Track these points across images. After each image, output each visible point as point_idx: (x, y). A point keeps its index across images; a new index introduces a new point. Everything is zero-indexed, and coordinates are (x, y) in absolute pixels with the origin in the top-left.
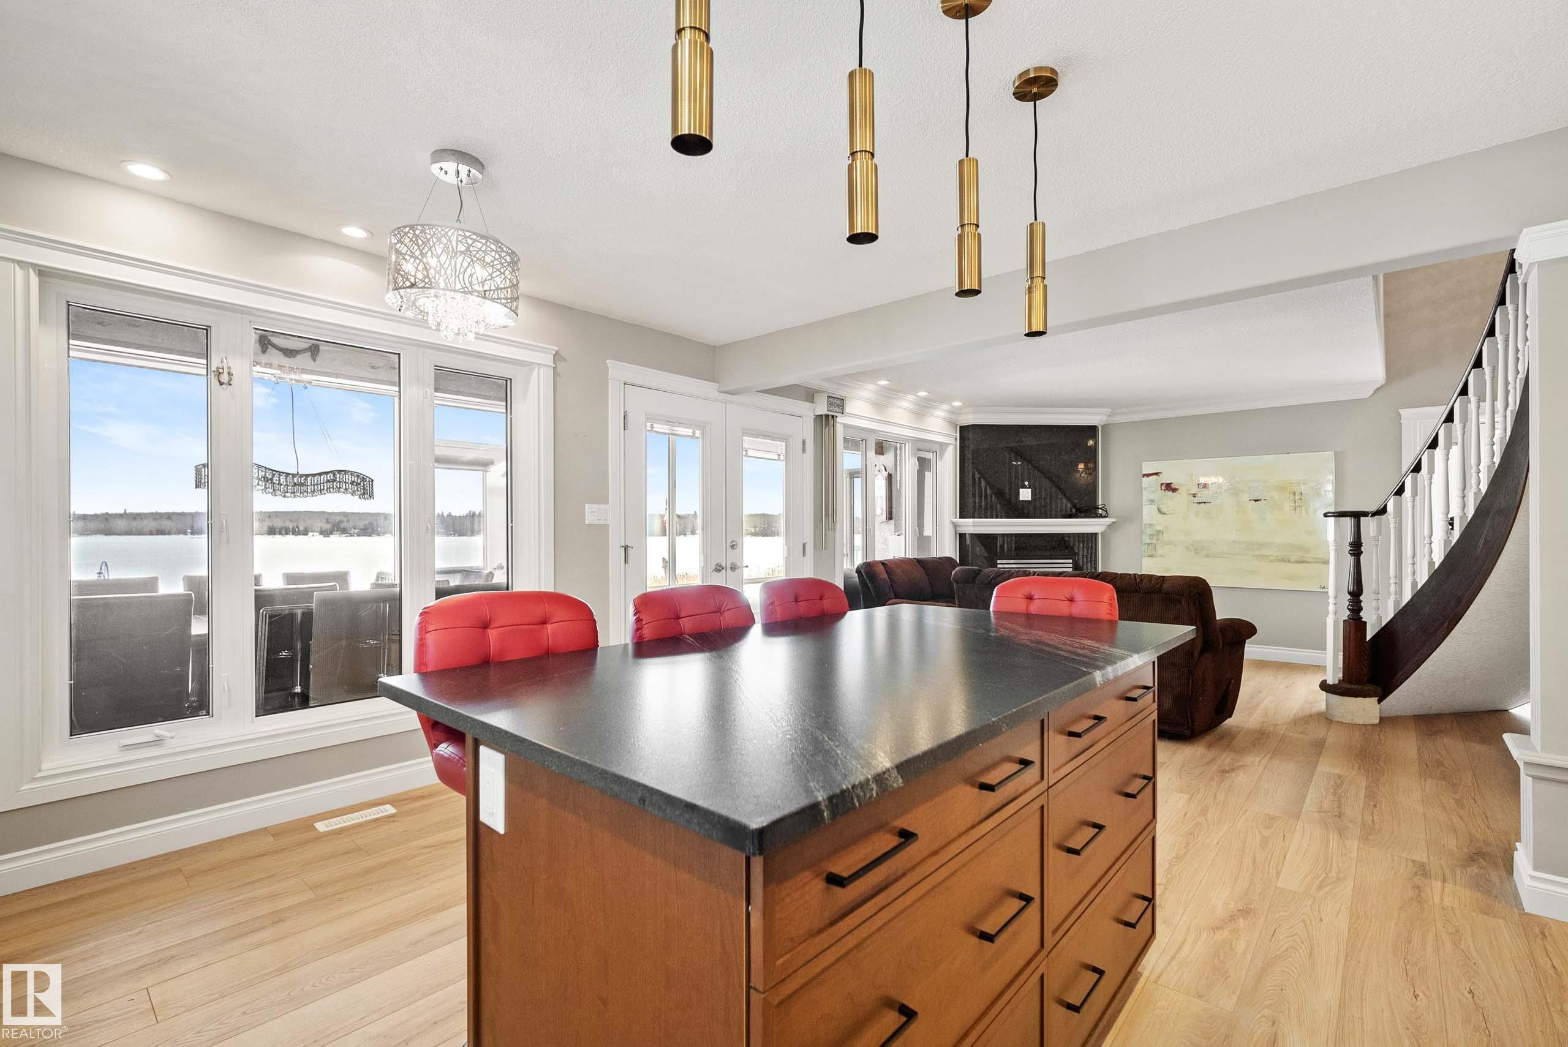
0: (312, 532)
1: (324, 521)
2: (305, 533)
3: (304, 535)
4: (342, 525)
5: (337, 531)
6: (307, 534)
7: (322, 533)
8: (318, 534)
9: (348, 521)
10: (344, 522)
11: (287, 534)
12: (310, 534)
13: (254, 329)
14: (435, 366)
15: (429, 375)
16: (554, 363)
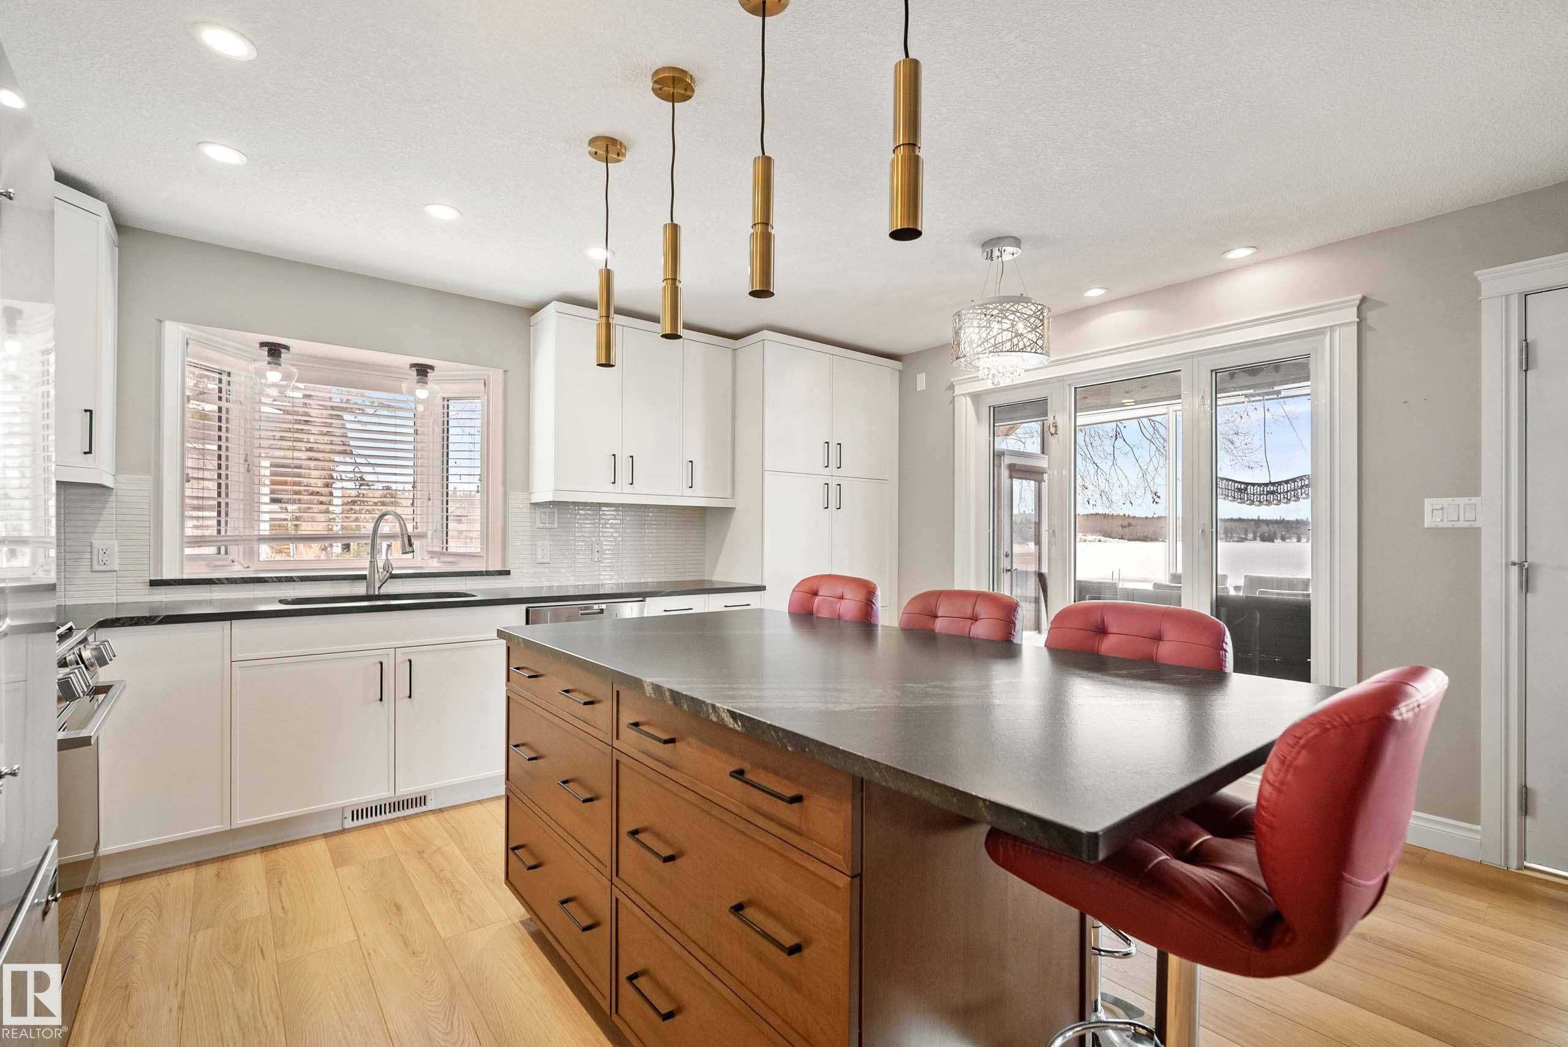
13: (1075, 388)
14: (1212, 371)
15: (1205, 382)
16: (1358, 317)
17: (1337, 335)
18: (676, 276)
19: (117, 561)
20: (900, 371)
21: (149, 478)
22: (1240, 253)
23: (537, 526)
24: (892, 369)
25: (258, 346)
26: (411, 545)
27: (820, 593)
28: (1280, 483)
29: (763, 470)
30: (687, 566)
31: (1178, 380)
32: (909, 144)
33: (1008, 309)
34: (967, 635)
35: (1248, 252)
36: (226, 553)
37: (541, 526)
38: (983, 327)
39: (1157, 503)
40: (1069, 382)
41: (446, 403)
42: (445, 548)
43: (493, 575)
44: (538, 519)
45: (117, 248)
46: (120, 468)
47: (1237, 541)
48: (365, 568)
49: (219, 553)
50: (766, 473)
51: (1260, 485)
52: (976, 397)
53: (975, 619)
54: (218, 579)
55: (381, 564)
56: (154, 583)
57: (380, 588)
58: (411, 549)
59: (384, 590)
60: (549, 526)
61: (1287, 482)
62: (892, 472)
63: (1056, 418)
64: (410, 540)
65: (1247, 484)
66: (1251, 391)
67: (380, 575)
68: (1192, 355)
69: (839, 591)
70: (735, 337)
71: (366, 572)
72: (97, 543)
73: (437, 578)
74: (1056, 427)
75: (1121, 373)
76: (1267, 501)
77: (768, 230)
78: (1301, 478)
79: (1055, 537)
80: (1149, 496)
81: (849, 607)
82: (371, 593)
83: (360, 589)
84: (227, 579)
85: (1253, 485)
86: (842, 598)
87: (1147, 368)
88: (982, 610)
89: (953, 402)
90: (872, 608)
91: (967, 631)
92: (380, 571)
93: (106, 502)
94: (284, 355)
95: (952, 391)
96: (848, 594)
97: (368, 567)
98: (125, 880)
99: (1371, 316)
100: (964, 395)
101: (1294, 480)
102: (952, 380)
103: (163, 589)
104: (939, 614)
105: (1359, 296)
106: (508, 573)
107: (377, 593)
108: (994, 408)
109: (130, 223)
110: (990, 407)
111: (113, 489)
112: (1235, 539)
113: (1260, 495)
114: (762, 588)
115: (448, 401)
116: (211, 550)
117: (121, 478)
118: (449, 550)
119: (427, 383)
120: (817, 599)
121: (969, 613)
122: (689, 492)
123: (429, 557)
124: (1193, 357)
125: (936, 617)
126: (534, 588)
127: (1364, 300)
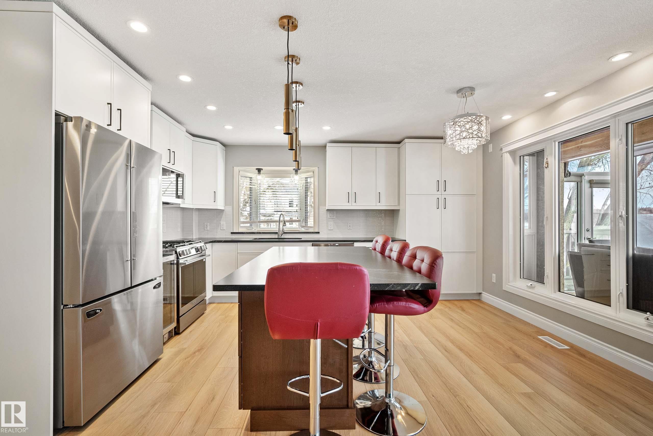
13: (558, 142)
14: (627, 124)
15: (622, 130)
19: (225, 227)
21: (231, 207)
22: (621, 57)
23: (329, 218)
25: (255, 169)
26: (285, 224)
29: (406, 194)
30: (386, 232)
36: (251, 226)
37: (330, 217)
40: (554, 140)
41: (306, 179)
42: (306, 225)
43: (314, 233)
44: (329, 216)
45: (225, 151)
46: (226, 204)
48: (277, 230)
49: (250, 226)
50: (407, 196)
52: (513, 153)
54: (244, 232)
55: (281, 229)
56: (232, 233)
57: (281, 236)
58: (285, 225)
59: (282, 237)
60: (333, 217)
62: (477, 190)
63: (548, 159)
64: (285, 222)
67: (280, 233)
70: (399, 143)
71: (278, 232)
72: (222, 223)
73: (298, 234)
74: (548, 164)
79: (548, 220)
82: (279, 238)
83: (276, 236)
84: (246, 232)
89: (501, 156)
92: (281, 231)
93: (223, 213)
94: (262, 172)
95: (501, 151)
96: (381, 242)
97: (278, 230)
98: (218, 303)
100: (506, 152)
102: (501, 146)
103: (234, 235)
106: (319, 233)
107: (280, 237)
108: (522, 157)
109: (226, 144)
110: (520, 157)
111: (224, 210)
115: (307, 178)
116: (249, 225)
117: (226, 207)
118: (308, 225)
119: (298, 174)
120: (377, 244)
122: (379, 204)
123: (301, 227)
124: (616, 116)
125: (392, 251)
126: (328, 238)
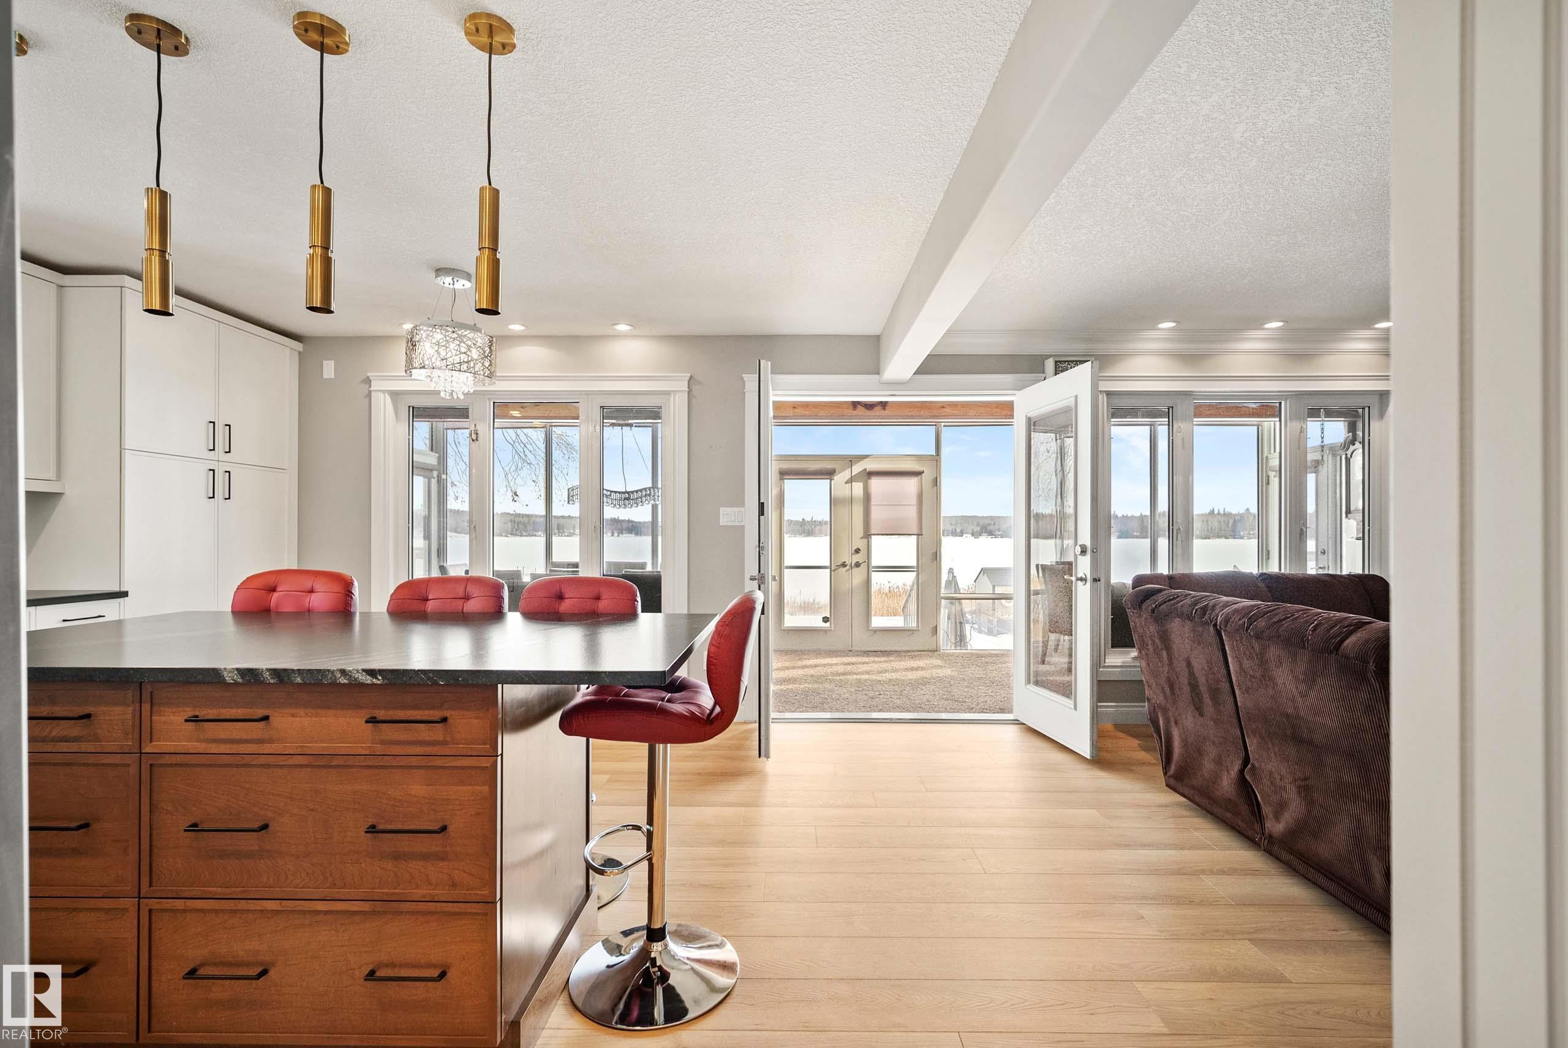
0: (966, 533)
1: (975, 524)
2: (961, 534)
3: (959, 536)
4: (991, 527)
5: (985, 533)
6: (962, 536)
7: (973, 534)
8: (970, 535)
9: (994, 524)
10: (991, 525)
11: (948, 536)
12: (965, 535)
13: (494, 403)
14: (601, 407)
15: (597, 414)
16: (688, 388)
17: (677, 397)
18: (166, 248)
20: (299, 352)
22: (623, 328)
24: (291, 349)
27: (279, 589)
28: (632, 492)
29: (121, 449)
31: (577, 409)
32: (493, 249)
33: (465, 335)
34: (461, 611)
35: (629, 328)
38: (442, 346)
39: (515, 501)
40: (489, 396)
47: (567, 536)
50: (127, 455)
51: (619, 493)
52: (395, 395)
53: (467, 598)
61: (637, 492)
62: (290, 459)
63: (478, 427)
65: (611, 492)
66: (614, 421)
68: (588, 393)
69: (308, 585)
74: (477, 434)
75: (533, 397)
76: (624, 505)
77: (328, 254)
78: (645, 489)
79: (476, 531)
80: (510, 494)
81: (321, 599)
85: (616, 492)
86: (312, 591)
87: (550, 397)
88: (473, 590)
89: (369, 395)
90: (352, 598)
91: (461, 608)
95: (367, 386)
96: (318, 586)
99: (695, 388)
100: (383, 392)
101: (641, 490)
102: (368, 374)
104: (430, 598)
105: (689, 375)
108: (413, 408)
110: (409, 407)
112: (566, 534)
113: (620, 500)
114: (124, 594)
120: (275, 595)
121: (461, 594)
124: (590, 394)
125: (427, 600)
127: (691, 378)
